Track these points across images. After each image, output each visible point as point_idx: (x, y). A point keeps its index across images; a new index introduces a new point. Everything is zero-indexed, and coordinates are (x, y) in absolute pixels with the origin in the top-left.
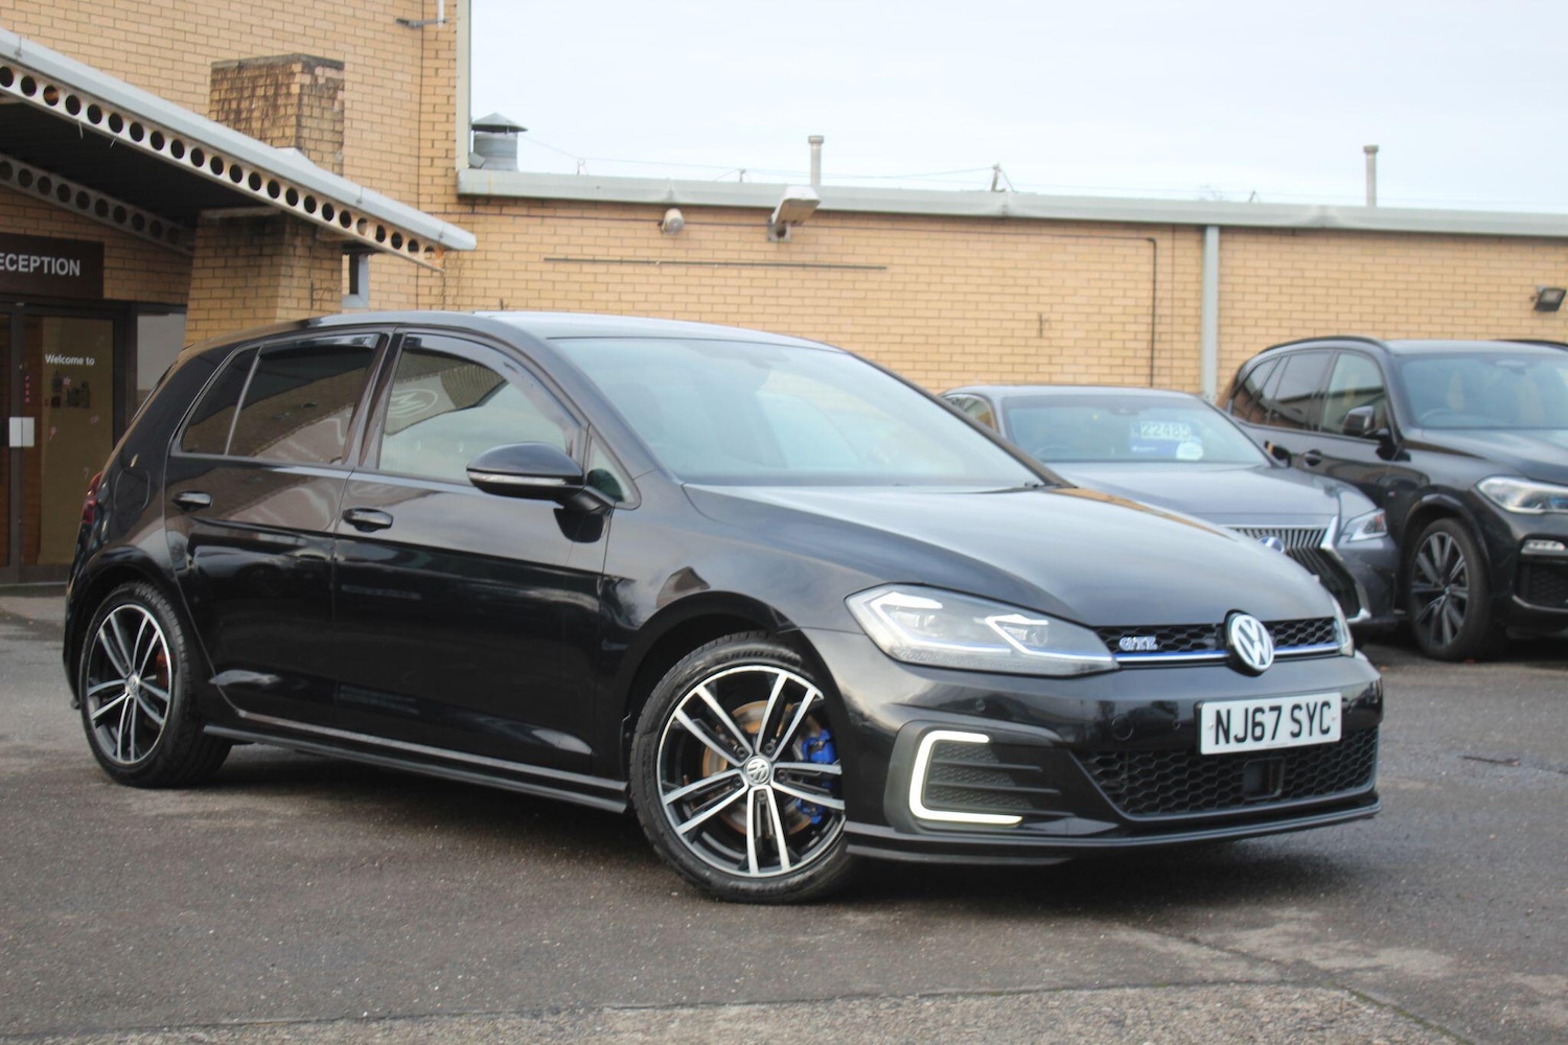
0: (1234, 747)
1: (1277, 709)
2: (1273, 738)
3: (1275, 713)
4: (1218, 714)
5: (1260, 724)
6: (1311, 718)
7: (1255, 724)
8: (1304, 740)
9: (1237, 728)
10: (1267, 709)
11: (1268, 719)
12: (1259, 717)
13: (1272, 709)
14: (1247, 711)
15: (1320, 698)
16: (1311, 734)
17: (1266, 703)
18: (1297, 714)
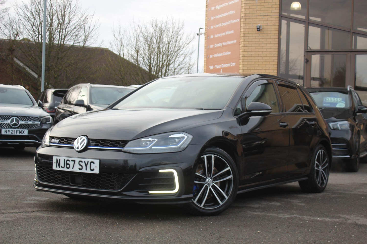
0: (61, 169)
1: (74, 161)
2: (73, 168)
3: (73, 162)
4: (57, 159)
5: (69, 164)
6: (86, 165)
7: (67, 164)
8: (84, 171)
9: (62, 164)
10: (70, 160)
11: (71, 163)
12: (68, 162)
13: (72, 161)
14: (64, 160)
15: (90, 161)
16: (86, 170)
17: (70, 159)
18: (81, 163)
